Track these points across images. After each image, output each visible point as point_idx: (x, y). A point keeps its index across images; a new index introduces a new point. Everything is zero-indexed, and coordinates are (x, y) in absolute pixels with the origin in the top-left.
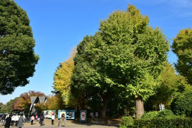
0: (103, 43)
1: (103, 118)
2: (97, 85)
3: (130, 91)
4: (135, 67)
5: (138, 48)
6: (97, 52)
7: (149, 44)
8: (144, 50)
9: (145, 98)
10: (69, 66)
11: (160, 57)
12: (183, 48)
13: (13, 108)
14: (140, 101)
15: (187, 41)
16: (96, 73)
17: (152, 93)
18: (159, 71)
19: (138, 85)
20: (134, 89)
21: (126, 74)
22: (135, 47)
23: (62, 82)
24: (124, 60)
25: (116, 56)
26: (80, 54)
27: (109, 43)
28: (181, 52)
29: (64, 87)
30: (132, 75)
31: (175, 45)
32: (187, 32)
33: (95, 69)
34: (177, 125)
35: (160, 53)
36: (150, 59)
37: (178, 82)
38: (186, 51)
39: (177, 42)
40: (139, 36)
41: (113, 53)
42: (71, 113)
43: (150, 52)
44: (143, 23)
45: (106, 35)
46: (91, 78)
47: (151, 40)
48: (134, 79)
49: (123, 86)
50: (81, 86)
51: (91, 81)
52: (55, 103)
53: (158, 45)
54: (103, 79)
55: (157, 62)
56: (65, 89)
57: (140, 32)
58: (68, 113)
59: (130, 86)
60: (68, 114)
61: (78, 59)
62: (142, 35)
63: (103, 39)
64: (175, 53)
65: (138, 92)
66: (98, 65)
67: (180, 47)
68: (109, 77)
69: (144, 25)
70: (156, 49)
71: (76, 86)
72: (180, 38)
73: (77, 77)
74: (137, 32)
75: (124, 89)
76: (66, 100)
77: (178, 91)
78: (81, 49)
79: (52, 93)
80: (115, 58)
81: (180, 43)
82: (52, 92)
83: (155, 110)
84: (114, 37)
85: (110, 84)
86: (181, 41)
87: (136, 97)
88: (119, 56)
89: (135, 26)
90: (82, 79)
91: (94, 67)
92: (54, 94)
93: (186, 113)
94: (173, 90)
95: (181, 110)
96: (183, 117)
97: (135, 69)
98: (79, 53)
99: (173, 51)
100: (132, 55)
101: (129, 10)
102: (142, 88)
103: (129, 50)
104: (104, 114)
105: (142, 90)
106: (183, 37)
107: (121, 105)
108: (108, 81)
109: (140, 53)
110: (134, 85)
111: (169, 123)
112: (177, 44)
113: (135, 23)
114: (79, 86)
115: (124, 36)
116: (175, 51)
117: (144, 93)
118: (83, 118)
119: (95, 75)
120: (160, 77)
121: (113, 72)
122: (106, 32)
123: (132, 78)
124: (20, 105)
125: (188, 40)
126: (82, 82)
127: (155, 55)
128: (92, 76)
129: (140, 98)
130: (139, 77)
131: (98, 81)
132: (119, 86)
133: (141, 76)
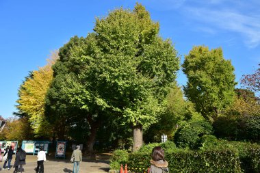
0: (97, 50)
1: (89, 152)
2: (84, 107)
3: (128, 118)
4: (136, 86)
5: (143, 63)
6: (88, 62)
7: (156, 58)
8: (150, 66)
9: (145, 126)
10: (44, 78)
11: (168, 76)
12: (195, 69)
14: (139, 130)
15: (200, 61)
16: (84, 91)
17: (154, 120)
18: (166, 94)
19: (139, 110)
20: (132, 115)
21: (125, 95)
22: (139, 60)
23: (32, 100)
24: (123, 76)
25: (113, 70)
26: (63, 62)
27: (105, 51)
28: (191, 73)
29: (35, 107)
30: (131, 97)
31: (186, 63)
32: (200, 50)
33: (83, 84)
34: (179, 160)
35: (169, 72)
36: (156, 77)
37: (186, 109)
38: (198, 72)
39: (190, 60)
40: (145, 46)
41: (110, 65)
42: (42, 145)
43: (156, 69)
44: (151, 31)
45: (103, 39)
46: (77, 97)
47: (159, 54)
48: (133, 102)
49: (119, 110)
50: (61, 107)
51: (77, 100)
52: (18, 130)
53: (167, 61)
54: (94, 100)
55: (164, 83)
56: (36, 110)
57: (147, 42)
58: (38, 145)
59: (129, 110)
60: (37, 147)
61: (59, 68)
62: (149, 46)
63: (98, 44)
64: (186, 73)
65: (137, 119)
66: (87, 79)
67: (191, 67)
68: (102, 97)
69: (153, 33)
70: (164, 66)
71: (54, 107)
72: (192, 56)
73: (56, 94)
74: (143, 41)
75: (121, 114)
76: (36, 127)
77: (184, 120)
78: (65, 54)
79: (14, 116)
80: (111, 72)
81: (192, 62)
82: (14, 113)
83: (155, 142)
84: (113, 43)
85: (102, 107)
86: (194, 59)
87: (135, 124)
88: (117, 70)
89: (142, 33)
90: (63, 97)
91: (82, 82)
92: (18, 117)
93: (190, 146)
94: (179, 118)
95: (184, 142)
96: (186, 150)
97: (136, 89)
98: (62, 59)
99: (184, 71)
100: (134, 70)
101: (136, 10)
102: (143, 113)
103: (131, 64)
104: (91, 146)
105: (142, 117)
106: (196, 55)
107: (114, 135)
108: (100, 101)
109: (144, 69)
110: (133, 110)
111: (170, 157)
112: (189, 63)
113: (142, 28)
114: (57, 108)
115: (126, 43)
116: (186, 72)
117: (144, 121)
118: (60, 153)
119: (82, 92)
120: (165, 102)
121: (107, 90)
122: (103, 35)
123: (132, 100)
125: (201, 59)
126: (63, 101)
127: (162, 73)
128: (77, 94)
129: (139, 126)
130: (141, 100)
131: (86, 101)
132: (114, 109)
133: (143, 99)
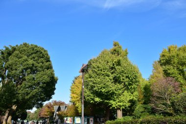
2: (92, 102)
3: (112, 105)
5: (115, 77)
13: (40, 115)
14: (119, 111)
16: (91, 94)
20: (114, 103)
21: (108, 95)
23: (75, 96)
24: (104, 87)
29: (77, 99)
31: (160, 61)
32: (169, 50)
38: (167, 67)
44: (118, 60)
47: (123, 72)
48: (113, 97)
49: (107, 101)
51: (88, 99)
57: (117, 65)
59: (111, 102)
62: (119, 67)
105: (119, 104)
108: (97, 99)
124: (46, 113)
125: (168, 57)
131: (92, 99)
